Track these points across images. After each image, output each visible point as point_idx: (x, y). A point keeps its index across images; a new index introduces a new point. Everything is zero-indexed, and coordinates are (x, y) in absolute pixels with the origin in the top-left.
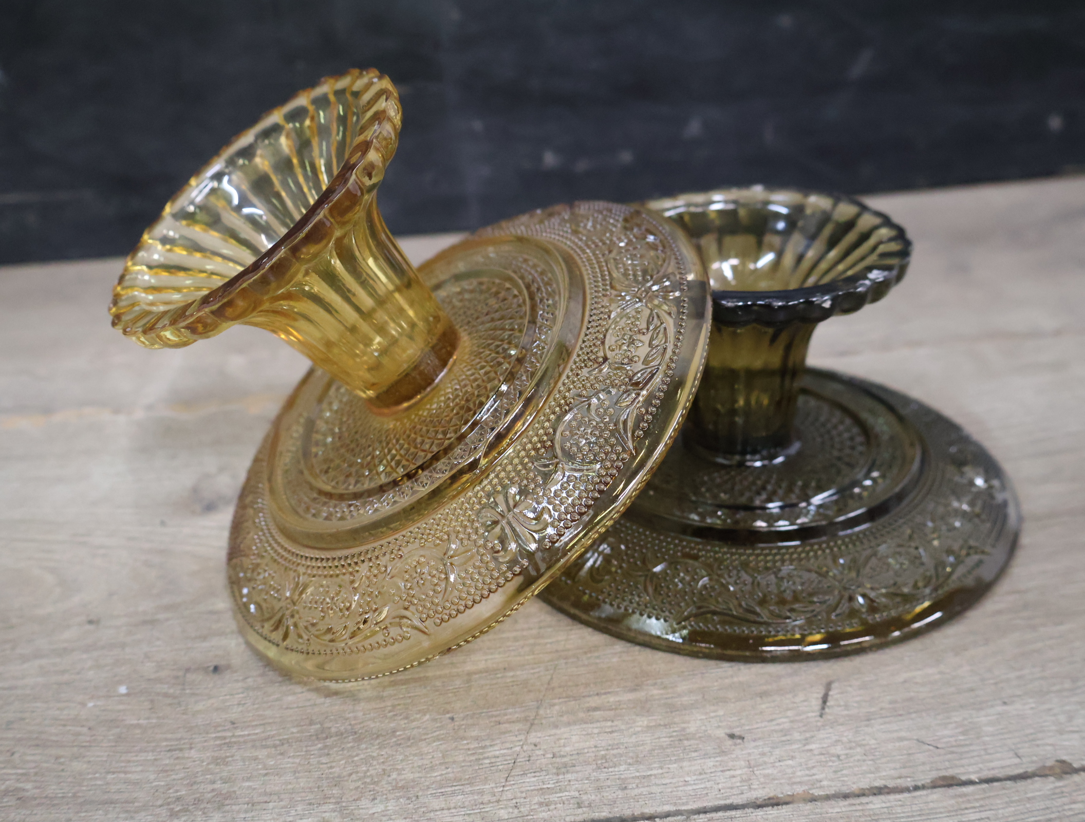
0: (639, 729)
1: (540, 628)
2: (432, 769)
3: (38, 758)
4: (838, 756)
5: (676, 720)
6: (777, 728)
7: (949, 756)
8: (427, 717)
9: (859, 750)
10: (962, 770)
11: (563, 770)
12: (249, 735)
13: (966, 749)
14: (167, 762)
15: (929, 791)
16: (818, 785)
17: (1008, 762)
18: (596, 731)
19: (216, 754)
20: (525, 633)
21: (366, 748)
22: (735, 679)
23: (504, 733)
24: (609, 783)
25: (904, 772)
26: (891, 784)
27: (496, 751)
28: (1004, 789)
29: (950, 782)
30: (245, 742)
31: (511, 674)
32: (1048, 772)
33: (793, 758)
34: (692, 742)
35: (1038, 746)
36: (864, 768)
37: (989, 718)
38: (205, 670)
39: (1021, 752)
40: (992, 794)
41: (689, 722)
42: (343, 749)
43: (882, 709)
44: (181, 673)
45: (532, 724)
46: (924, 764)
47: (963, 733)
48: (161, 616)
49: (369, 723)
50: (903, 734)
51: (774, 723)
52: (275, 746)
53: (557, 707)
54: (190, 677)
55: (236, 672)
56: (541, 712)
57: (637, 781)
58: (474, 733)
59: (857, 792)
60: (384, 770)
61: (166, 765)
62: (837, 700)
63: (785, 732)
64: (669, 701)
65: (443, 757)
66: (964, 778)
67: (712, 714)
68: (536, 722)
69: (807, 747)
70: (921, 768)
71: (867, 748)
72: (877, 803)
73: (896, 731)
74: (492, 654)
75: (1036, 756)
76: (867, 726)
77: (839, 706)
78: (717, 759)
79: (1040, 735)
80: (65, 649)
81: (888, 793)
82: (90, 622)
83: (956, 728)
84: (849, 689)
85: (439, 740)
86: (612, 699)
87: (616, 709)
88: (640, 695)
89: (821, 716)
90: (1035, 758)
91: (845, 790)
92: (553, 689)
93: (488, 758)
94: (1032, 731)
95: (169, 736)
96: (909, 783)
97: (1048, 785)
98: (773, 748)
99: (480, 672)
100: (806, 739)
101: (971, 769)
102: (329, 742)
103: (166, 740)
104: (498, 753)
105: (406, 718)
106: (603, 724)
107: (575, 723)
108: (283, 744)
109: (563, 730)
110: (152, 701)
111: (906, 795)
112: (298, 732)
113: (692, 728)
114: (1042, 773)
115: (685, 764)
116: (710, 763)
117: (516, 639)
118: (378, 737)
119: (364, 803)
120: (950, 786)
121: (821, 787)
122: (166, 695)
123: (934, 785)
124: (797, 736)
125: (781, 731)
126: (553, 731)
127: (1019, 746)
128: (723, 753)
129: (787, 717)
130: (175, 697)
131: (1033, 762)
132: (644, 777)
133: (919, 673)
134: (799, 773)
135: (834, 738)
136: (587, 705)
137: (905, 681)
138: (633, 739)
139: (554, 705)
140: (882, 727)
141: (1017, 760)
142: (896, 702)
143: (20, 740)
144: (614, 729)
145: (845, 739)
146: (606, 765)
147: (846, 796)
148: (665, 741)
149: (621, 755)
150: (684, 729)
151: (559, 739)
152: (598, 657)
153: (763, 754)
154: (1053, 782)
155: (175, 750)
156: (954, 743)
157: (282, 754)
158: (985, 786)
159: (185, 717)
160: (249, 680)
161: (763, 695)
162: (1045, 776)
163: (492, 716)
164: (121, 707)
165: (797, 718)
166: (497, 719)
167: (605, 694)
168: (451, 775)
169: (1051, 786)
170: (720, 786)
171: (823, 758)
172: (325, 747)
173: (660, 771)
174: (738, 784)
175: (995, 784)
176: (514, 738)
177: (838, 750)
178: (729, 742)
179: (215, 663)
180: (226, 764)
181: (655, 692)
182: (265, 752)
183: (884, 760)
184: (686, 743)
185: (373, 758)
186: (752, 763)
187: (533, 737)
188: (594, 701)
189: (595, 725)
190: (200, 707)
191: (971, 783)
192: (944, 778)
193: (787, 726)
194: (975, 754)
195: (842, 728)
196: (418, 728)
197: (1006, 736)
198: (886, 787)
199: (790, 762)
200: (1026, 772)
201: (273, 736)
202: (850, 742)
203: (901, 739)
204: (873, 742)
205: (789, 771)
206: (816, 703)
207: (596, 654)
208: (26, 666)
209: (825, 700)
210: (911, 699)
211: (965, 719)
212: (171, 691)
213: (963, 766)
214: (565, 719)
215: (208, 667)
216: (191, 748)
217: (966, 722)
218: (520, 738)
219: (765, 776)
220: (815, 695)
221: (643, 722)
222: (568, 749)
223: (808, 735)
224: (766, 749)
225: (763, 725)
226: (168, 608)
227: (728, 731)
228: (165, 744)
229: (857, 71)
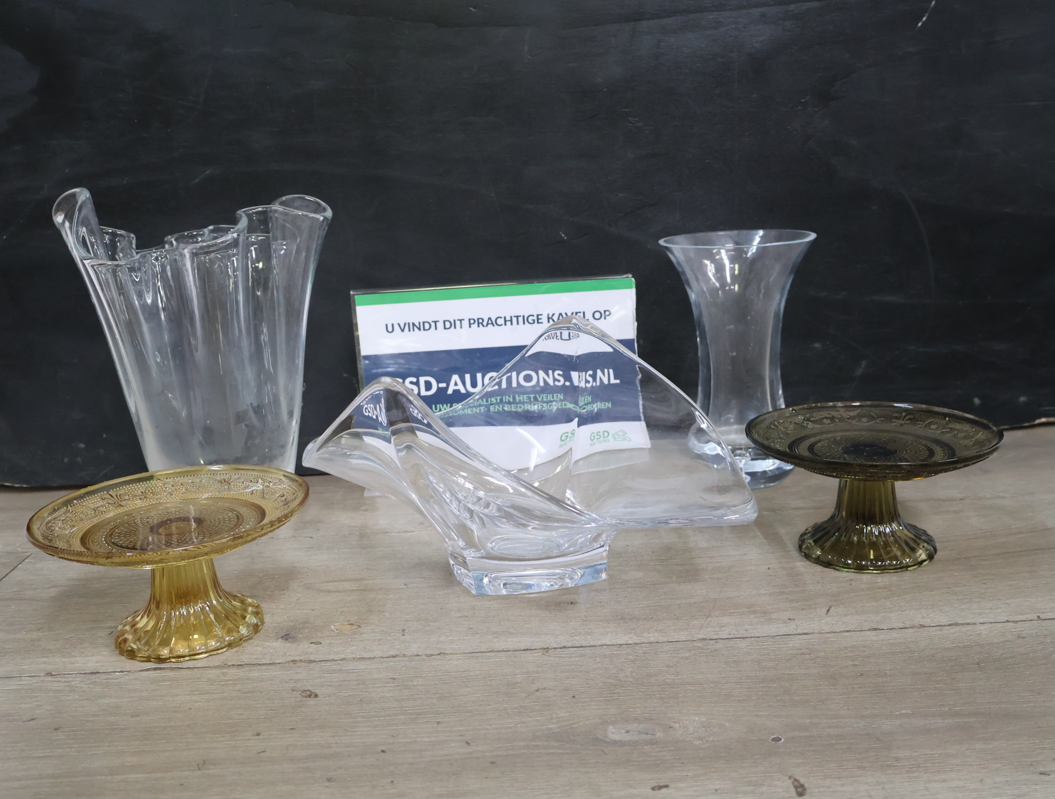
0: (752, 618)
4: (832, 624)
5: (767, 615)
6: (808, 617)
7: (877, 624)
9: (841, 622)
13: (884, 622)
15: (867, 631)
16: (824, 630)
17: (900, 625)
18: (734, 618)
21: (642, 622)
23: (697, 619)
25: (858, 627)
26: (852, 630)
27: (694, 623)
28: (897, 631)
29: (875, 629)
31: (697, 604)
32: (915, 627)
34: (774, 621)
35: (912, 621)
36: (842, 626)
37: (895, 615)
38: (568, 603)
39: (906, 623)
40: (892, 632)
42: (633, 622)
43: (851, 613)
44: (557, 604)
45: (708, 617)
46: (866, 625)
47: (884, 618)
53: (717, 613)
54: (562, 605)
55: (580, 604)
56: (712, 613)
57: (752, 629)
58: (685, 618)
59: (838, 632)
60: (651, 627)
61: (563, 625)
62: (833, 610)
64: (763, 611)
65: (674, 624)
66: (881, 628)
67: (782, 614)
68: (710, 616)
69: (820, 622)
70: (863, 626)
71: (844, 622)
72: (846, 634)
73: (857, 618)
74: (688, 599)
75: (911, 624)
76: (844, 617)
77: (834, 612)
78: (784, 624)
79: (914, 619)
81: (851, 632)
83: (881, 617)
84: (839, 608)
85: (671, 620)
86: (740, 610)
87: (742, 613)
88: (752, 610)
89: (826, 614)
91: (834, 631)
92: (715, 608)
93: (691, 624)
94: (911, 618)
96: (859, 630)
97: (914, 630)
98: (806, 622)
99: (684, 604)
100: (820, 620)
101: (884, 626)
102: (626, 621)
105: (656, 615)
106: (737, 616)
107: (725, 616)
109: (721, 618)
110: (549, 611)
111: (858, 632)
112: (613, 618)
113: (774, 617)
114: (912, 627)
115: (771, 625)
116: (781, 625)
119: (645, 634)
122: (554, 610)
123: (869, 630)
124: (816, 619)
125: (810, 618)
126: (717, 618)
127: (905, 621)
128: (786, 623)
129: (813, 615)
130: (558, 610)
131: (909, 625)
134: (816, 628)
135: (831, 620)
136: (730, 612)
137: (863, 606)
138: (750, 620)
140: (851, 617)
141: (903, 625)
142: (858, 611)
144: (741, 617)
145: (835, 620)
146: (739, 626)
147: (834, 633)
148: (763, 620)
149: (745, 624)
150: (770, 618)
151: (719, 620)
152: (733, 600)
153: (802, 623)
154: (916, 629)
156: (879, 621)
157: (608, 623)
158: (889, 630)
160: (587, 606)
161: (802, 609)
163: (691, 615)
165: (817, 615)
166: (693, 615)
167: (736, 609)
170: (785, 631)
171: (826, 624)
174: (792, 630)
175: (894, 630)
176: (701, 620)
177: (833, 622)
181: (758, 609)
182: (602, 623)
183: (850, 624)
184: (771, 621)
185: (645, 624)
186: (798, 626)
187: (709, 619)
188: (732, 611)
191: (884, 629)
192: (873, 629)
193: (812, 617)
194: (887, 623)
195: (834, 617)
197: (901, 619)
198: (850, 630)
199: (813, 625)
200: (906, 627)
202: (837, 620)
203: (858, 620)
204: (847, 620)
205: (813, 627)
206: (824, 611)
209: (828, 611)
210: (864, 610)
213: (881, 626)
214: (721, 615)
217: (885, 616)
218: (704, 620)
219: (803, 628)
220: (825, 609)
221: (753, 616)
222: (723, 622)
224: (804, 622)
225: (803, 617)
227: (789, 618)
229: (859, 372)
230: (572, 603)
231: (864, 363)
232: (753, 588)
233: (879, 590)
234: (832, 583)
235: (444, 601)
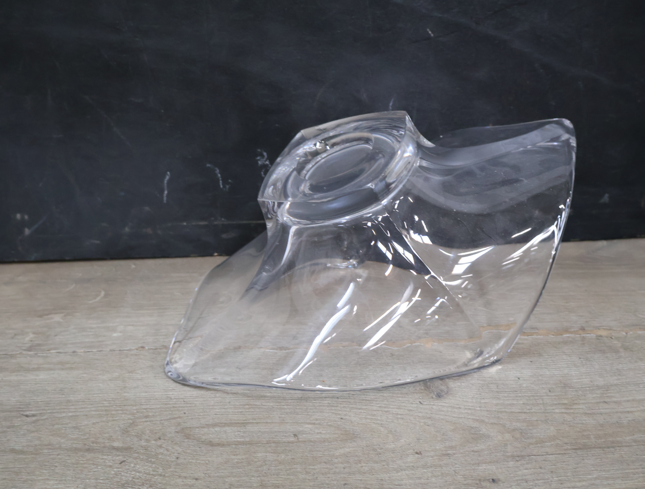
44: (477, 482)
54: (483, 484)
55: (504, 482)
215: (489, 479)
226: (451, 448)
230: (493, 481)
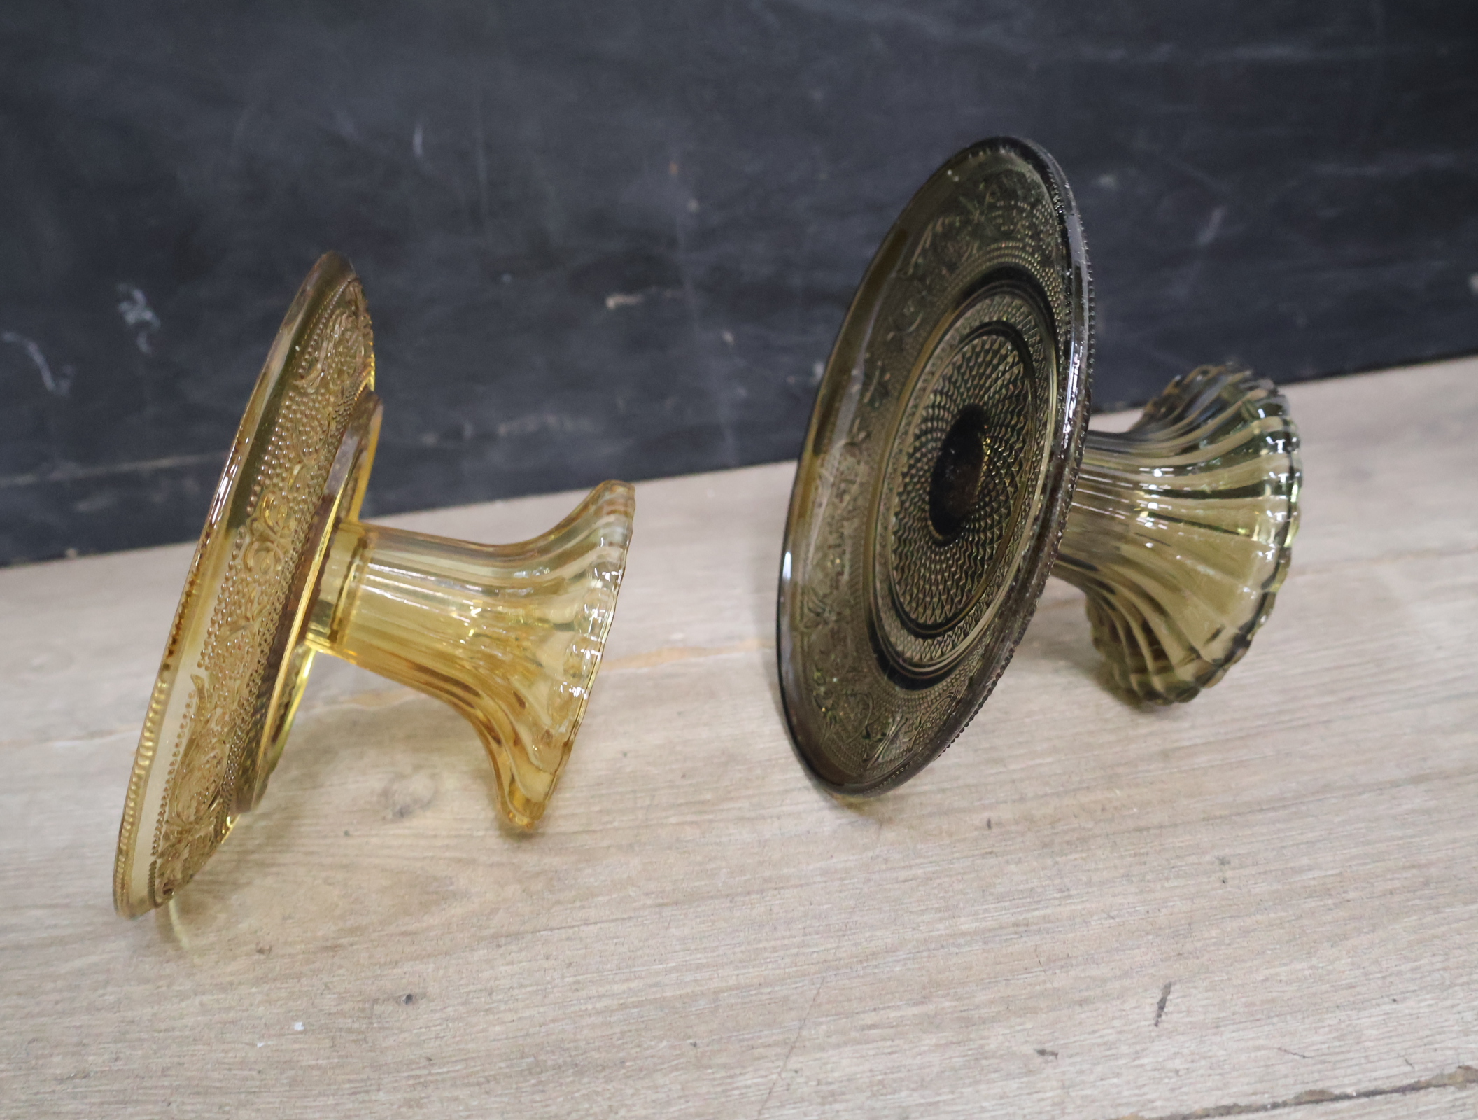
0: (926, 1048)
1: (805, 935)
2: (668, 1103)
3: (199, 1107)
4: (1177, 1072)
5: (972, 1036)
6: (1100, 1040)
7: (1320, 1066)
8: (664, 1043)
9: (1203, 1062)
10: (1335, 1082)
11: (830, 1099)
12: (448, 1072)
13: (1341, 1057)
14: (351, 1106)
15: (1292, 1109)
16: (1150, 1106)
17: (1395, 1071)
18: (872, 1052)
19: (408, 1096)
20: (786, 942)
21: (590, 1083)
22: (1049, 985)
23: (758, 1059)
24: (886, 1112)
25: (1259, 1087)
26: (1243, 1102)
27: (748, 1079)
28: (1388, 1102)
29: (1319, 1097)
30: (443, 1081)
31: (769, 990)
32: (1446, 1081)
33: (1118, 1075)
34: (992, 1061)
35: (1436, 1050)
36: (1210, 1084)
37: (1373, 1019)
38: (397, 999)
39: (1412, 1059)
40: (1373, 1109)
41: (988, 1038)
42: (561, 1085)
43: (1234, 1014)
44: (367, 1005)
45: (793, 1048)
46: (1286, 1076)
47: (1338, 1038)
48: (344, 941)
49: (593, 1053)
50: (1261, 1042)
51: (1097, 1035)
52: (479, 1084)
53: (824, 1027)
54: (378, 1009)
55: (433, 1000)
56: (805, 1033)
57: (922, 1109)
58: (722, 1060)
59: (1200, 1113)
60: (610, 1107)
61: (349, 1110)
62: (1177, 1005)
63: (1109, 1045)
64: (964, 1014)
65: (683, 1089)
66: (1337, 1092)
67: (1018, 1028)
68: (797, 1044)
69: (1137, 1062)
70: (1281, 1082)
71: (1214, 1060)
73: (1253, 1039)
74: (744, 967)
75: (1431, 1062)
76: (1215, 1034)
77: (1180, 1012)
78: (1025, 1079)
79: (1438, 1038)
80: (231, 983)
81: (1240, 1113)
82: (261, 951)
83: (1330, 1032)
84: (1194, 991)
85: (677, 1070)
86: (893, 1014)
87: (897, 1026)
88: (930, 1008)
89: (1156, 1025)
90: (1430, 1065)
91: (1184, 1110)
92: (819, 1005)
93: (737, 1088)
94: (1428, 1032)
95: (352, 1077)
96: (1266, 1099)
97: (1449, 1095)
98: (1094, 1064)
99: (731, 989)
100: (1137, 1052)
101: (1346, 1081)
102: (544, 1077)
103: (349, 1081)
104: (749, 1082)
105: (639, 1046)
106: (881, 1044)
107: (846, 1044)
108: (488, 1082)
109: (831, 1053)
110: (333, 1038)
111: (1262, 1114)
112: (508, 1067)
113: (992, 1045)
114: (1438, 1083)
115: (982, 1087)
116: (1014, 1084)
117: (775, 949)
118: (604, 1068)
120: (1318, 1102)
121: (1153, 1109)
122: (350, 1031)
123: (1299, 1101)
124: (1124, 1049)
125: (1105, 1044)
126: (819, 1055)
127: (1411, 1051)
128: (1030, 1072)
129: (1113, 1027)
130: (360, 1032)
131: (1427, 1069)
132: (931, 1104)
133: (1284, 968)
134: (1126, 1093)
135: (1173, 1050)
136: (862, 1023)
137: (1266, 980)
138: (918, 1060)
139: (821, 1023)
140: (1234, 1034)
141: (1408, 1068)
142: (1253, 1004)
143: (177, 1088)
144: (894, 1049)
145: (1185, 1051)
146: (884, 1091)
148: (958, 1061)
149: (902, 1080)
150: (982, 1047)
151: (826, 1064)
152: (876, 967)
153: (1081, 1072)
154: (1453, 1093)
155: (359, 1093)
156: (1326, 1051)
157: (487, 1093)
158: (1364, 1100)
159: (372, 1054)
160: (450, 1009)
161: (1083, 1002)
162: (1444, 1085)
163: (743, 1040)
164: (297, 1046)
165: (1125, 1028)
166: (750, 1043)
167: (884, 1009)
168: (692, 1110)
169: (1450, 1098)
170: (1026, 1111)
171: (1156, 1074)
172: (540, 1082)
173: (950, 1096)
174: (1049, 1108)
175: (1378, 1097)
176: (770, 1065)
177: (1178, 1063)
178: (1039, 1059)
179: (408, 992)
180: (420, 1106)
181: (947, 1004)
182: (467, 1091)
183: (1235, 1074)
184: (984, 1062)
185: (597, 1093)
186: (1067, 1083)
187: (794, 1063)
188: (870, 1018)
189: (870, 1046)
190: (390, 1042)
191: (1347, 1097)
192: (1312, 1092)
193: (1112, 1038)
194: (1353, 1062)
195: (1182, 1038)
196: (652, 1056)
197: (1395, 1040)
198: (1236, 1105)
199: (1115, 1080)
200: (1418, 1082)
201: (477, 1072)
202: (1192, 1053)
203: (1258, 1048)
204: (1222, 1052)
205: (1114, 1090)
206: (1150, 1010)
207: (874, 963)
208: (183, 1004)
209: (1162, 1006)
210: (1273, 1000)
211: (1340, 1022)
212: (356, 1025)
213: (1337, 1077)
214: (833, 1040)
215: (400, 997)
216: (379, 1090)
217: (1343, 1025)
218: (777, 1063)
219: (1082, 1097)
220: (1150, 1001)
221: (930, 1040)
222: (836, 1074)
223: (1138, 1048)
224: (1085, 1067)
225: (1082, 1038)
226: (353, 931)
227: (1039, 1047)
228: (347, 1086)
229: (1207, 236)
231: (1217, 216)
232: (939, 910)
233: (1312, 903)
234: (1167, 879)
235: (57, 1003)
